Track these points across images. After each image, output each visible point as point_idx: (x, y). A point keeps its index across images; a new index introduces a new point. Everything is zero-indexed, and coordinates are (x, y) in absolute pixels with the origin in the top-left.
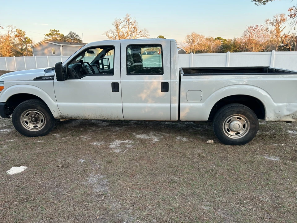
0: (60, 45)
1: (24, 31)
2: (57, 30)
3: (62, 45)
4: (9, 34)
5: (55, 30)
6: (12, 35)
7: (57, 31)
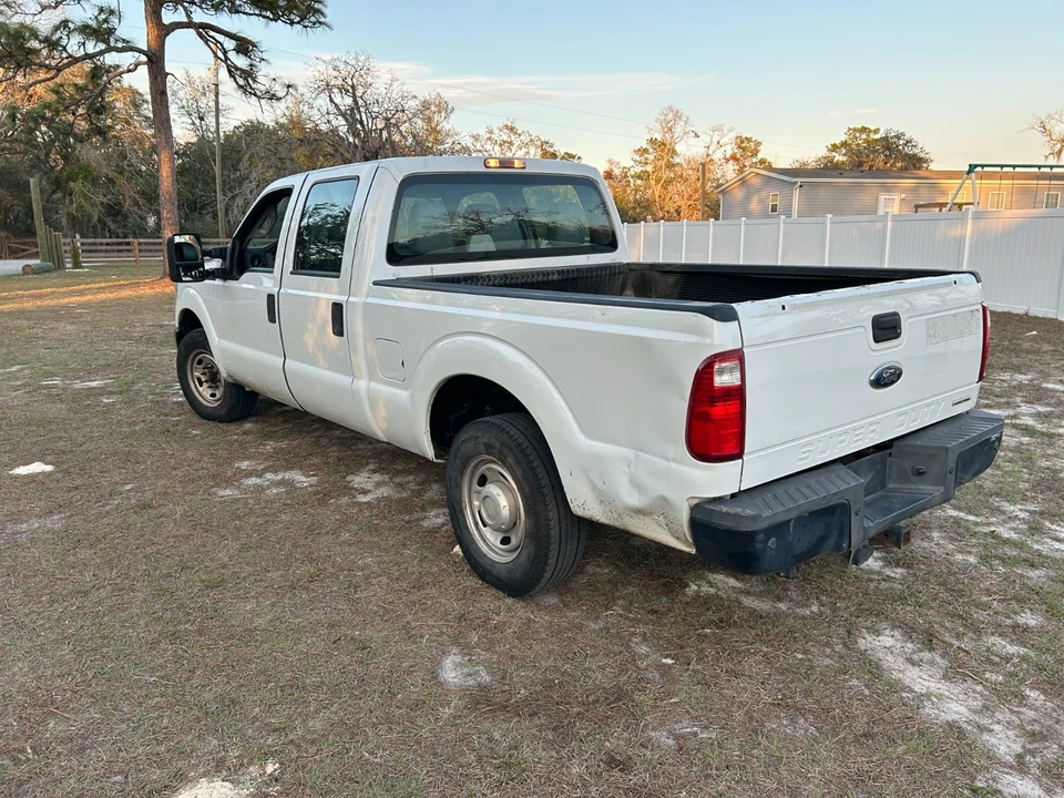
0: (794, 180)
1: (759, 140)
2: (872, 129)
3: (799, 180)
4: (710, 152)
5: (864, 129)
6: (717, 156)
7: (870, 131)
